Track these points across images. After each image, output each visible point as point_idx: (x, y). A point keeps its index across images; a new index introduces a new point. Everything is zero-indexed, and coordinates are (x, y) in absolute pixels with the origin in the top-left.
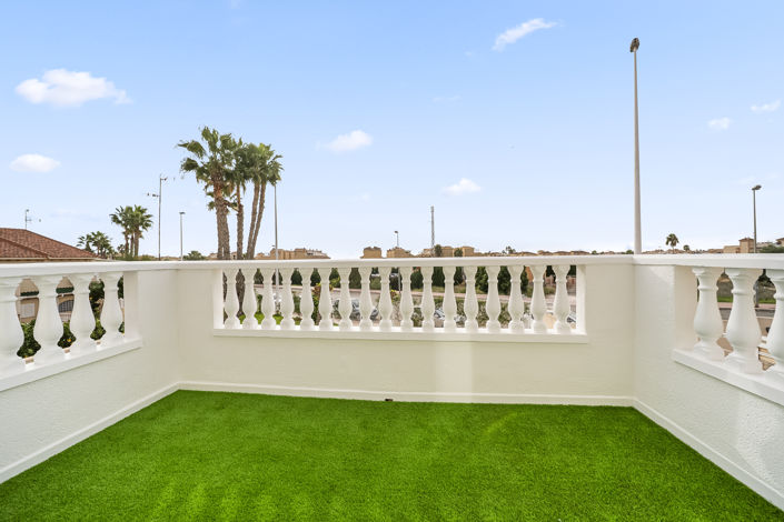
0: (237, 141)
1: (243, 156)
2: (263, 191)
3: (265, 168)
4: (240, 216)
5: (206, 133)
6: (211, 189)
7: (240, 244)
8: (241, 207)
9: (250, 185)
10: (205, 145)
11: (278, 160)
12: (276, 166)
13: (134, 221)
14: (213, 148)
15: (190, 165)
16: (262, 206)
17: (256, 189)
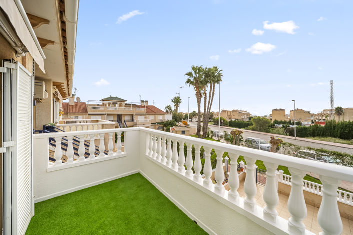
0: (205, 68)
1: (206, 74)
2: (214, 87)
3: (214, 77)
4: (205, 98)
5: (193, 68)
6: (196, 89)
7: (205, 109)
8: (206, 94)
9: (209, 85)
10: (193, 73)
11: (221, 72)
12: (219, 76)
13: (177, 101)
14: (196, 73)
15: (188, 81)
16: (213, 93)
17: (211, 87)
